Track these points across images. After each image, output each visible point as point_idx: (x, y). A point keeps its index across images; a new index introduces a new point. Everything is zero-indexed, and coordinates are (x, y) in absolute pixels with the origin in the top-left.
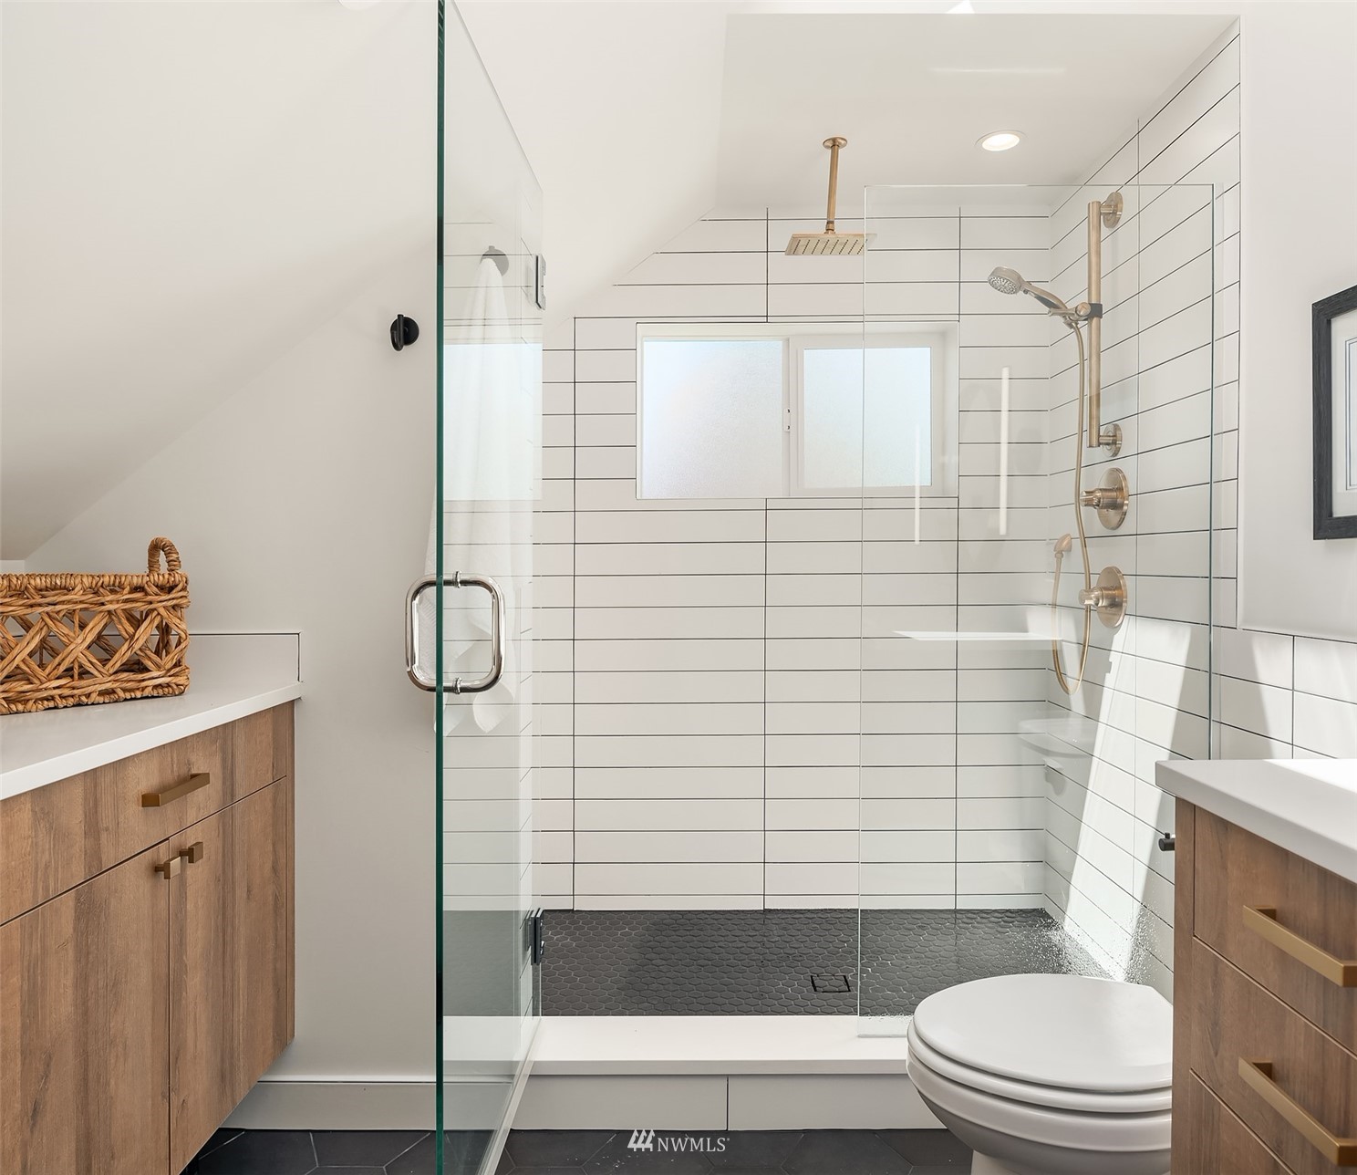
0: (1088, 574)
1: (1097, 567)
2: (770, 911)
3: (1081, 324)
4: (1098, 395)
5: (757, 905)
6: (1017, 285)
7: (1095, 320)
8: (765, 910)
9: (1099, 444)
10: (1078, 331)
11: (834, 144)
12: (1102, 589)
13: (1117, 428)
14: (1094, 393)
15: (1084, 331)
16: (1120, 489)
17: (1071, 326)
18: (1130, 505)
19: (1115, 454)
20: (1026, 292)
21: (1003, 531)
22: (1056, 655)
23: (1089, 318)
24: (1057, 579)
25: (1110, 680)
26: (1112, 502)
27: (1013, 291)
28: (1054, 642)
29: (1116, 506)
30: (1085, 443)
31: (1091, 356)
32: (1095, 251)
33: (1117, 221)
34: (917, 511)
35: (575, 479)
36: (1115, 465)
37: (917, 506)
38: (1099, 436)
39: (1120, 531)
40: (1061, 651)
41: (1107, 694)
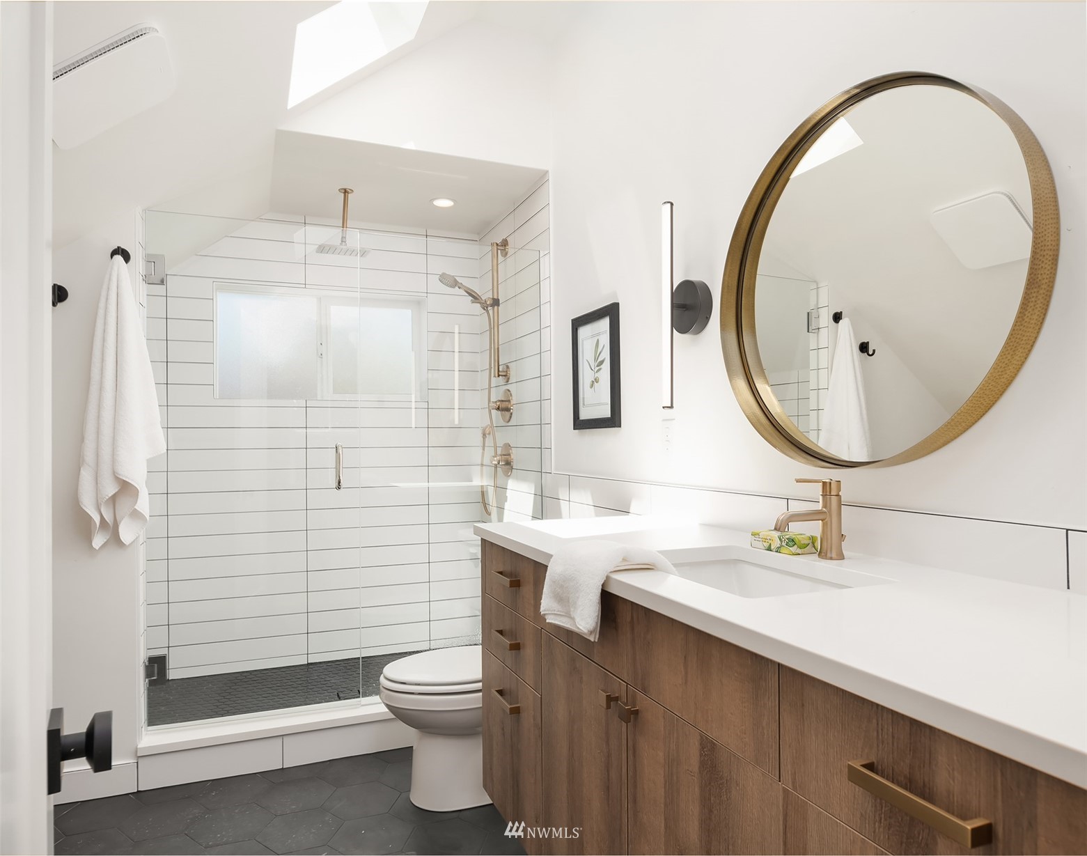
0: (496, 447)
1: (500, 443)
2: (312, 664)
3: (489, 308)
4: (498, 348)
5: (302, 661)
6: (454, 283)
7: (496, 307)
8: (308, 663)
9: (499, 376)
10: (488, 311)
11: (345, 192)
12: (501, 455)
13: (508, 367)
14: (496, 347)
15: (491, 312)
16: (509, 401)
17: (485, 309)
18: (514, 409)
19: (508, 381)
20: (459, 288)
21: (456, 422)
22: (483, 494)
23: (492, 305)
24: (484, 449)
25: (507, 506)
26: (504, 408)
27: (453, 287)
28: (482, 486)
29: (508, 410)
30: (493, 375)
31: (494, 327)
32: (495, 270)
33: (506, 254)
34: (413, 410)
35: (167, 384)
36: (508, 387)
37: (413, 406)
38: (499, 371)
39: (509, 424)
40: (487, 491)
41: (506, 512)
